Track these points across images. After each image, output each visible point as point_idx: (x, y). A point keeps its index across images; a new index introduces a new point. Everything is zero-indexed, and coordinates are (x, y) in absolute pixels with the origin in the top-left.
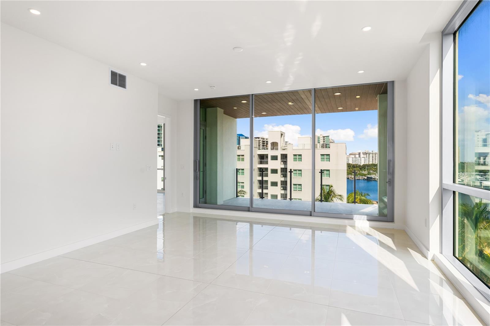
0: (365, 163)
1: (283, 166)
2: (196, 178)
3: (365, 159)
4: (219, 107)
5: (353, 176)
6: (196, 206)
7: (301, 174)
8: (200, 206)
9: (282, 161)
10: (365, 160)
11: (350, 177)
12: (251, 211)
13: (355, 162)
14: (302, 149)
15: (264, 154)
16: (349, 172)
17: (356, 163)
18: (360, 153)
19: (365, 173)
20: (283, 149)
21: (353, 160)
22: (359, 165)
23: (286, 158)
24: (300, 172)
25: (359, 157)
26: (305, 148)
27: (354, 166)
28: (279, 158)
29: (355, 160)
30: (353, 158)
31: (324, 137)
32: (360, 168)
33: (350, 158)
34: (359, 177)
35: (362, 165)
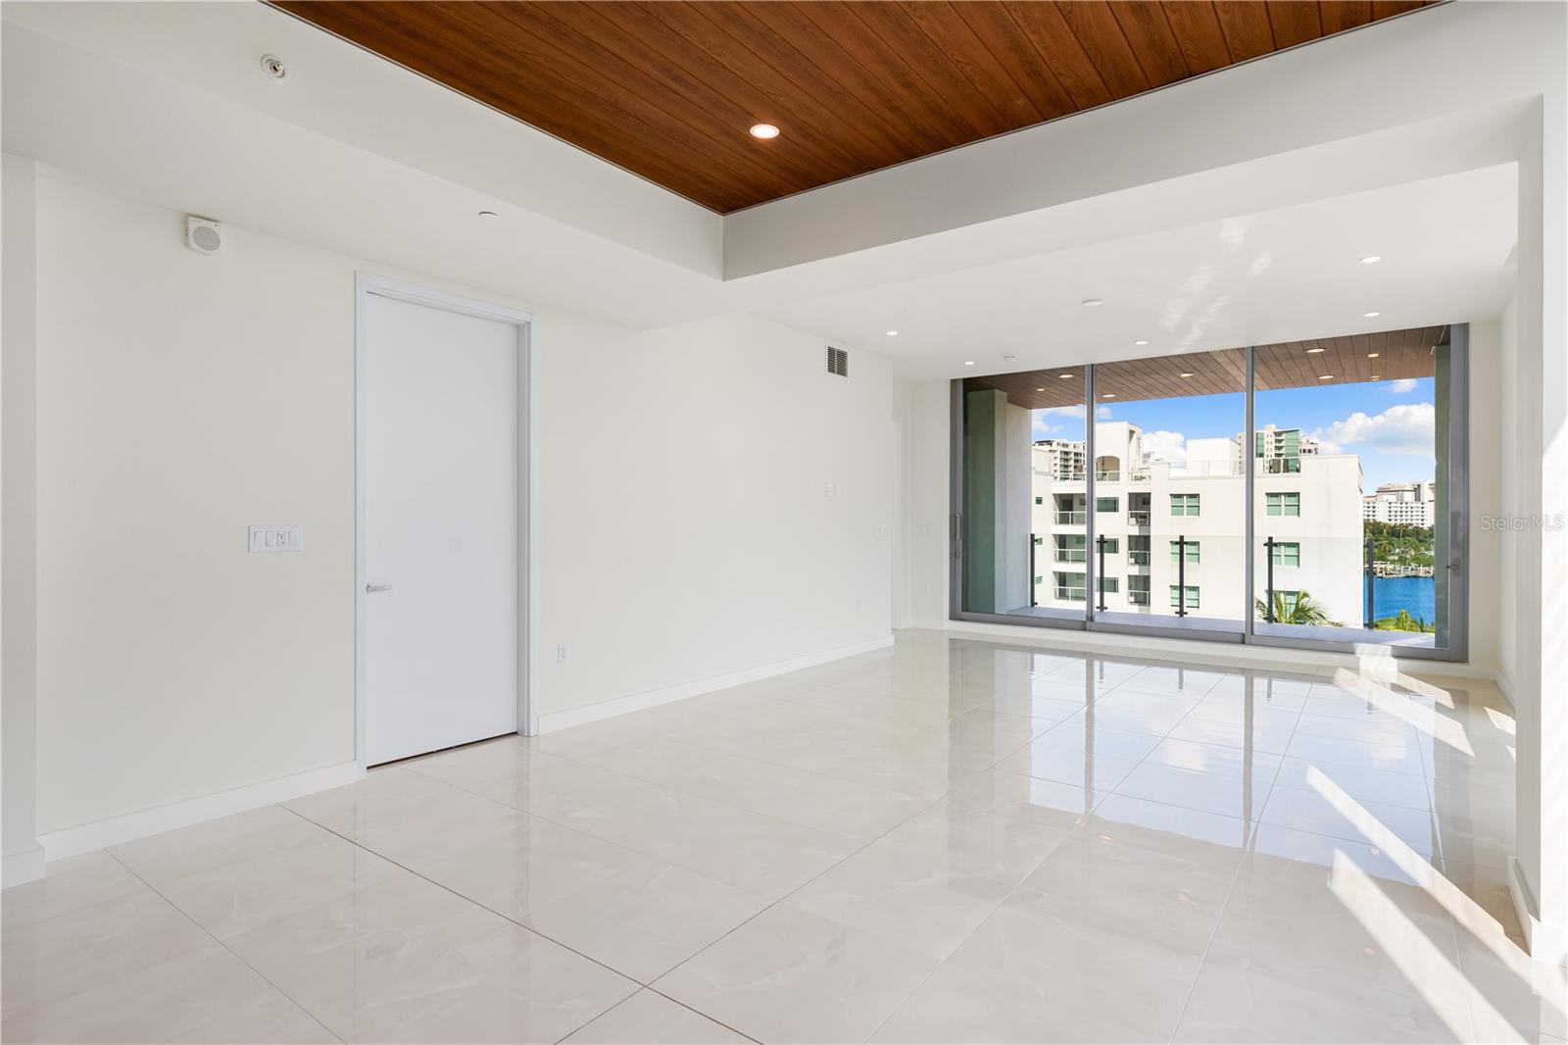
1: (1135, 531)
2: (953, 555)
4: (999, 389)
5: (1391, 567)
7: (1198, 554)
8: (963, 617)
9: (1132, 515)
11: (1378, 570)
12: (1090, 631)
13: (1399, 517)
14: (1200, 479)
15: (1072, 495)
16: (1373, 551)
17: (1404, 522)
18: (1419, 486)
20: (1136, 479)
21: (1393, 509)
22: (1417, 528)
23: (1144, 503)
24: (1192, 550)
25: (1418, 498)
26: (1212, 474)
27: (1395, 531)
28: (1123, 504)
29: (1399, 509)
30: (1392, 505)
31: (1277, 434)
32: (1418, 539)
33: (1381, 504)
34: (1412, 569)
35: (1426, 527)
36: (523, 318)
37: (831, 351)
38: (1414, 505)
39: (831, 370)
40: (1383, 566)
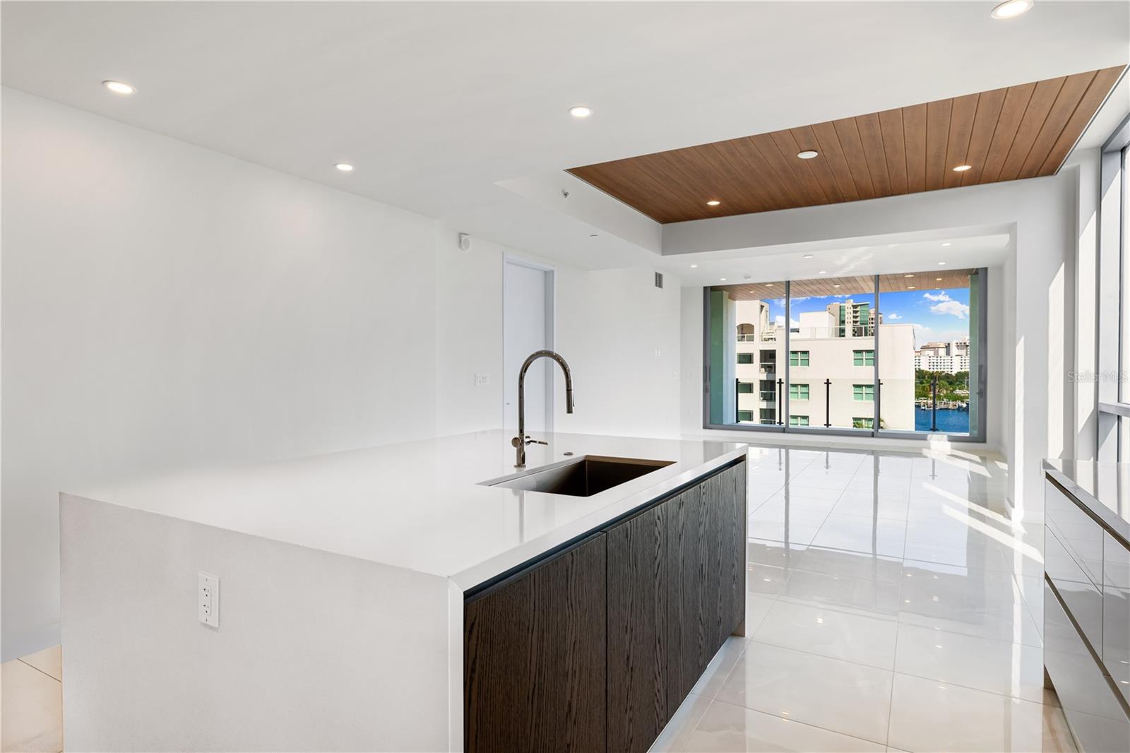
0: (963, 370)
1: (764, 377)
2: (705, 390)
3: (963, 358)
5: (930, 401)
6: (705, 427)
7: (808, 393)
8: (708, 426)
9: (763, 366)
10: (963, 361)
11: (922, 404)
13: (935, 367)
14: (810, 340)
16: (921, 391)
17: (939, 370)
18: (949, 344)
19: (962, 395)
20: (765, 340)
21: (932, 361)
22: (948, 374)
23: (771, 358)
24: (805, 390)
25: (948, 353)
26: (817, 337)
27: (933, 376)
28: (757, 358)
29: (936, 361)
30: (932, 358)
31: (855, 307)
32: (948, 382)
33: (924, 358)
34: (945, 404)
35: (953, 374)
36: (549, 268)
37: (656, 274)
38: (946, 358)
39: (656, 286)
40: (925, 401)
